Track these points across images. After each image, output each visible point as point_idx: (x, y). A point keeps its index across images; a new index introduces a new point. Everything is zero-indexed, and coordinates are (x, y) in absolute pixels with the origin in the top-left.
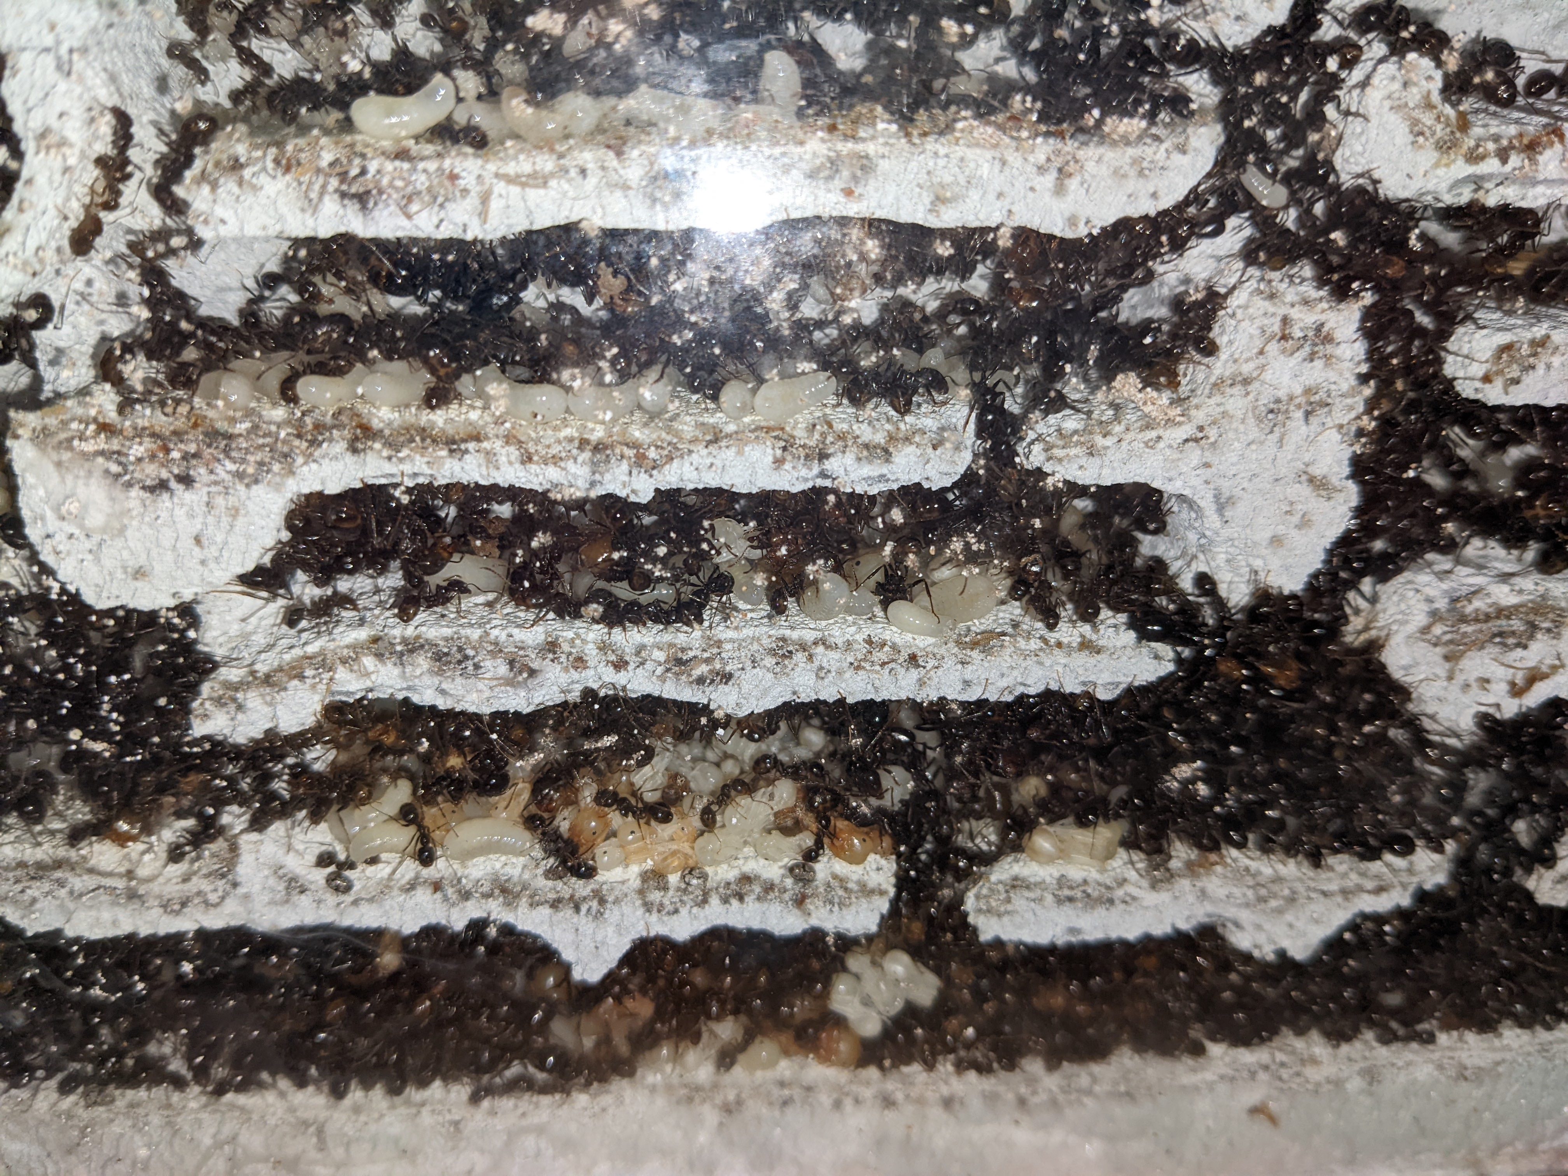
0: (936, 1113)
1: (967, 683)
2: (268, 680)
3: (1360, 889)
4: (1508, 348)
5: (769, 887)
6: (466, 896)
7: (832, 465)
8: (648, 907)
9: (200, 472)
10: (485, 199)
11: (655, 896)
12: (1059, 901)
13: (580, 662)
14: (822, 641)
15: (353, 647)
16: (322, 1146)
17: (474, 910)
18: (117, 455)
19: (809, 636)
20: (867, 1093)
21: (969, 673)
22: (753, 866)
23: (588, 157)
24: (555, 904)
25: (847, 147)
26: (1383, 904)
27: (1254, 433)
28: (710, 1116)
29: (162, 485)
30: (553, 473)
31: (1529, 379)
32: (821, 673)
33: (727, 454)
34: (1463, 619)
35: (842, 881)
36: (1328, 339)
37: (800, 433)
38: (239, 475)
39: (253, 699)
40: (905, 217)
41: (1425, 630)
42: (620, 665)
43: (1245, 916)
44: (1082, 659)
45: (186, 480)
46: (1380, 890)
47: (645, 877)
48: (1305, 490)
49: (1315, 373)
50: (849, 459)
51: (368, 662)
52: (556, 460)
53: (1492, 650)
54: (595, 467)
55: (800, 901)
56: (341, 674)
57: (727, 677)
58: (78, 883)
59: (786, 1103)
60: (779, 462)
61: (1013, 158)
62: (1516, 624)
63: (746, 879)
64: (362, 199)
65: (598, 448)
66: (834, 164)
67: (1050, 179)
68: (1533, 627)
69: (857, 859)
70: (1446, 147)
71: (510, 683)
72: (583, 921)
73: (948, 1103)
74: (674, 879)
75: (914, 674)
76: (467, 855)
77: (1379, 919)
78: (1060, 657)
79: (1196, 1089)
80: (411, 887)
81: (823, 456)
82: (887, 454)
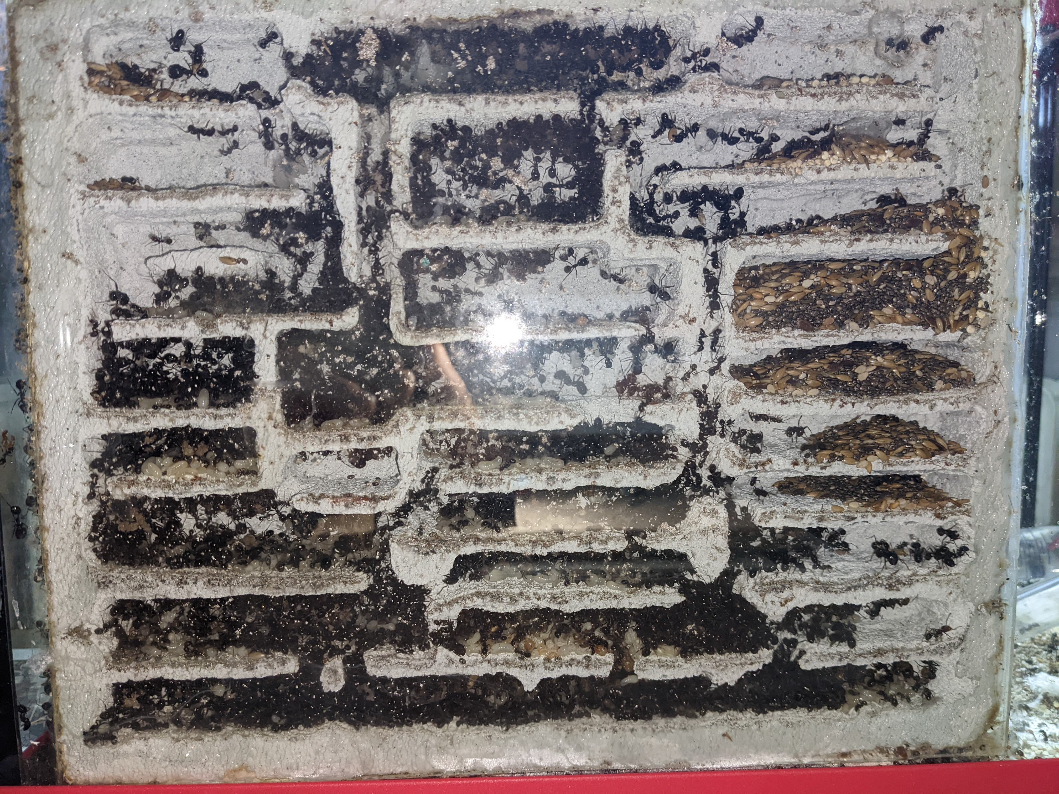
0: (629, 733)
1: (631, 604)
2: (449, 604)
3: (746, 663)
4: (765, 513)
5: (579, 662)
6: (496, 664)
7: (592, 545)
8: (546, 668)
9: (437, 550)
10: (509, 484)
11: (548, 665)
12: (660, 667)
13: (528, 598)
14: (592, 592)
15: (472, 594)
16: (452, 744)
17: (499, 669)
18: (417, 546)
19: (588, 591)
20: (608, 727)
21: (631, 600)
22: (575, 656)
23: (533, 474)
24: (521, 667)
25: (593, 471)
26: (754, 668)
27: (700, 536)
28: (563, 734)
29: (428, 553)
30: (523, 549)
31: (771, 521)
32: (591, 601)
33: (566, 543)
34: (763, 584)
35: (599, 660)
36: (717, 512)
37: (585, 538)
38: (447, 550)
39: (445, 609)
40: (608, 485)
41: (754, 587)
42: (539, 599)
43: (713, 671)
44: (660, 596)
45: (433, 552)
46: (752, 664)
47: (545, 659)
48: (715, 551)
49: (714, 521)
50: (597, 544)
51: (475, 598)
52: (524, 545)
53: (773, 593)
54: (533, 547)
55: (587, 667)
56: (468, 601)
57: (567, 602)
58: (393, 661)
59: (585, 730)
60: (579, 545)
61: (633, 473)
62: (779, 586)
63: (572, 660)
64: (480, 485)
65: (534, 542)
66: (591, 474)
67: (642, 477)
68: (784, 587)
69: (603, 655)
70: (741, 465)
71: (510, 604)
72: (529, 673)
73: (632, 730)
74: (553, 660)
75: (616, 601)
76: (497, 653)
77: (753, 672)
78: (654, 595)
79: (705, 727)
80: (482, 662)
81: (590, 543)
82: (606, 543)
